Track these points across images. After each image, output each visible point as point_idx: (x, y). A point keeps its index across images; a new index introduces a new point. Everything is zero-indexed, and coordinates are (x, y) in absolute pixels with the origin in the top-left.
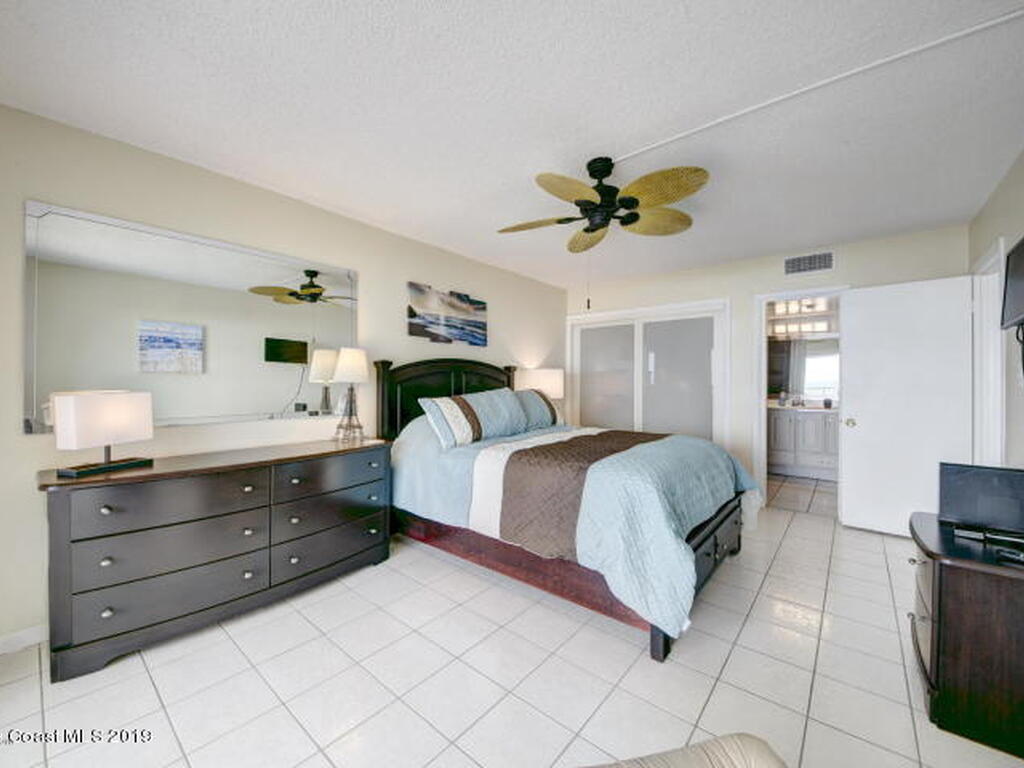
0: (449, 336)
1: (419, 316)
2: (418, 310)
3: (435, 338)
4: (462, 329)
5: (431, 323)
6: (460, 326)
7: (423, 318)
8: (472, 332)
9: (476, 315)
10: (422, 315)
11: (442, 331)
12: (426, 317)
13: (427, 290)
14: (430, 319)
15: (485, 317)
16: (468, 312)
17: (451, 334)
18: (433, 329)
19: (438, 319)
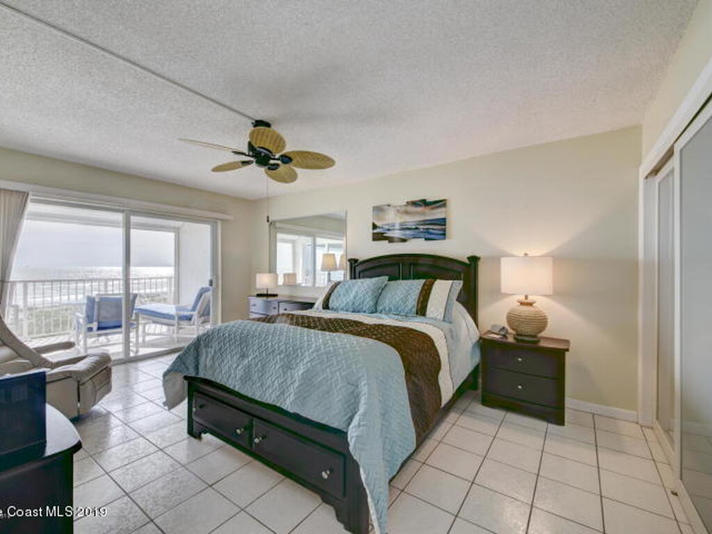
0: (403, 237)
1: (379, 228)
2: (378, 224)
3: (391, 240)
4: (417, 228)
5: (389, 230)
6: (414, 227)
7: (382, 228)
8: (427, 229)
9: (434, 214)
10: (381, 226)
11: (397, 234)
12: (384, 227)
13: (387, 207)
14: (387, 227)
15: (446, 212)
16: (423, 214)
17: (404, 235)
18: (389, 234)
19: (394, 226)
